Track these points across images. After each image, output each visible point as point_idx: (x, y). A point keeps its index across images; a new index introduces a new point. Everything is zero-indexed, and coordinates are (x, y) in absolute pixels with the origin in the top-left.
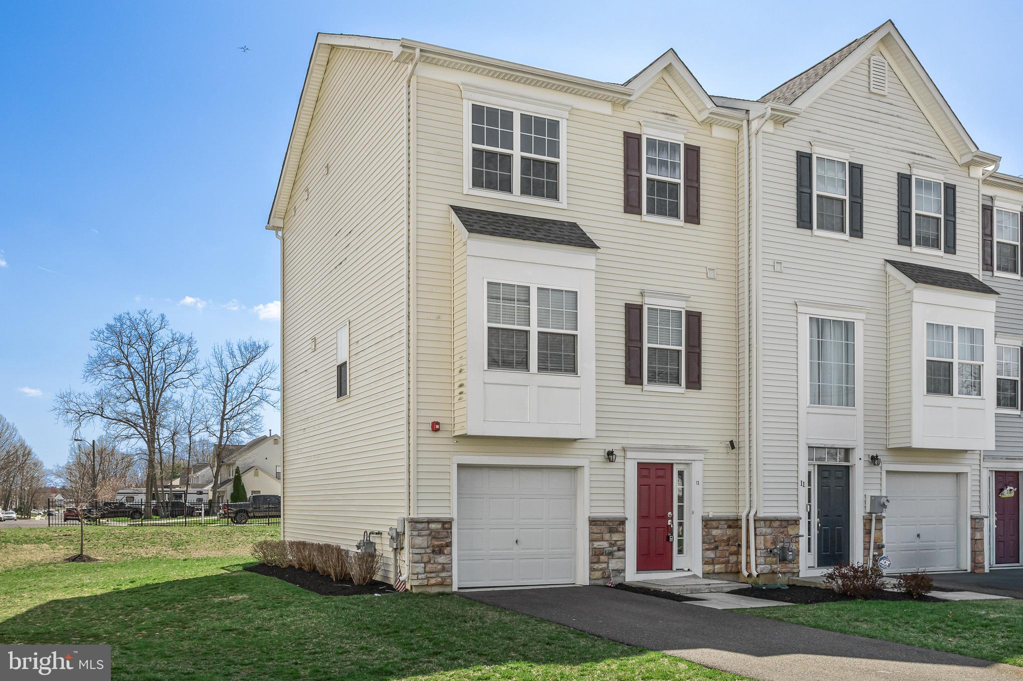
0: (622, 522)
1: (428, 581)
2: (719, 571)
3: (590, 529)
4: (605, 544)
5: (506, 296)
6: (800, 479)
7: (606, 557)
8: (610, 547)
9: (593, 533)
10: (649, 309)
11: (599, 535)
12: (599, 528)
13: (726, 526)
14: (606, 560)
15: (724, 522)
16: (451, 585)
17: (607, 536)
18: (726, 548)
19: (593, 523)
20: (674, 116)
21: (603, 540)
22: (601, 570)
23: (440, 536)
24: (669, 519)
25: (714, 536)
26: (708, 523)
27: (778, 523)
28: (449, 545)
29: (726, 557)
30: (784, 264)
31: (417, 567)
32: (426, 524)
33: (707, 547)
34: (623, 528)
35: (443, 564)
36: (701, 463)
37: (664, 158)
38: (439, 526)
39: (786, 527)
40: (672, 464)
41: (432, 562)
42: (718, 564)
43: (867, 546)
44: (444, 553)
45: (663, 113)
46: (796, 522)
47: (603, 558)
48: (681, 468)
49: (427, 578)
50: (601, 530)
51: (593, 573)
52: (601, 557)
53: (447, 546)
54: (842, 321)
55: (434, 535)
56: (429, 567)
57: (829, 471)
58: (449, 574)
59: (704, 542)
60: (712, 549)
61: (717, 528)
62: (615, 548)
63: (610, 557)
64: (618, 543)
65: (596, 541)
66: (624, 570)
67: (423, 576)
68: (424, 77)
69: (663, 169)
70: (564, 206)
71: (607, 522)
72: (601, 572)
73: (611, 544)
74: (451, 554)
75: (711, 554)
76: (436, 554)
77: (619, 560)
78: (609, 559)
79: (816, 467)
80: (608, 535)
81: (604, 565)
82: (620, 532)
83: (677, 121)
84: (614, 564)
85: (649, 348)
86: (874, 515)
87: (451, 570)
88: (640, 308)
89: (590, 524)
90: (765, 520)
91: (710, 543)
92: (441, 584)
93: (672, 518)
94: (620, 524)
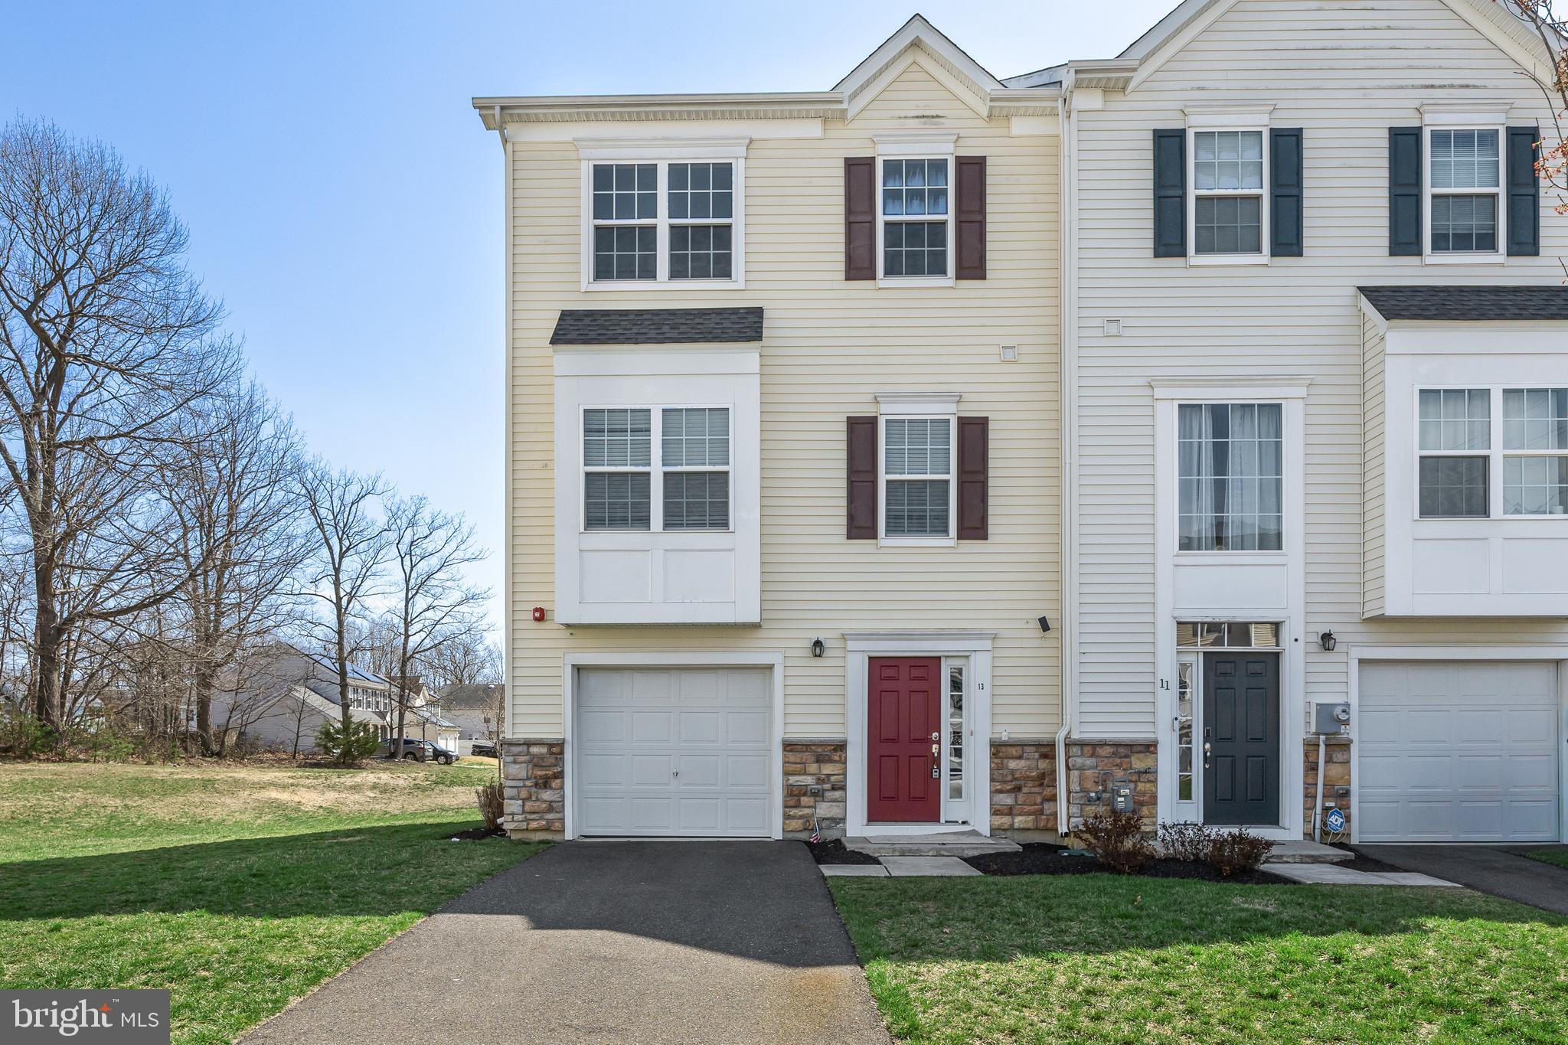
0: (841, 747)
1: (528, 824)
2: (1022, 826)
3: (784, 756)
4: (808, 780)
5: (613, 427)
6: (1160, 676)
7: (812, 799)
8: (817, 784)
9: (789, 762)
10: (887, 421)
11: (799, 766)
12: (799, 755)
13: (1037, 755)
14: (812, 804)
15: (1033, 749)
16: (562, 831)
17: (813, 768)
18: (1037, 790)
19: (788, 749)
20: (938, 116)
21: (805, 774)
22: (801, 817)
23: (544, 764)
24: (935, 742)
25: (1013, 772)
26: (999, 749)
27: (1108, 750)
28: (560, 775)
29: (1035, 804)
30: (1124, 322)
31: (510, 804)
32: (525, 747)
33: (999, 787)
34: (840, 756)
35: (551, 802)
36: (989, 655)
37: (916, 186)
38: (544, 750)
39: (1127, 756)
40: (939, 658)
41: (534, 798)
42: (1019, 815)
43: (1312, 790)
44: (551, 788)
45: (917, 117)
46: (1149, 748)
47: (804, 800)
48: (957, 663)
49: (526, 820)
50: (802, 759)
51: (787, 822)
52: (802, 798)
53: (556, 778)
54: (1254, 405)
55: (536, 762)
56: (529, 805)
57: (1234, 662)
58: (558, 816)
59: (992, 780)
60: (1009, 791)
61: (1020, 757)
62: (827, 786)
63: (817, 799)
64: (833, 778)
65: (792, 775)
66: (843, 820)
67: (520, 817)
68: (525, 143)
69: (916, 203)
70: (741, 285)
71: (813, 747)
72: (801, 821)
73: (819, 779)
74: (562, 788)
75: (1007, 800)
76: (540, 788)
77: (834, 804)
78: (816, 801)
79: (1201, 656)
80: (815, 765)
81: (807, 811)
82: (835, 762)
83: (943, 124)
84: (824, 810)
85: (888, 482)
86: (1322, 737)
87: (563, 811)
88: (873, 422)
89: (784, 750)
90: (1082, 744)
91: (1003, 781)
92: (547, 829)
93: (939, 742)
94: (835, 750)
